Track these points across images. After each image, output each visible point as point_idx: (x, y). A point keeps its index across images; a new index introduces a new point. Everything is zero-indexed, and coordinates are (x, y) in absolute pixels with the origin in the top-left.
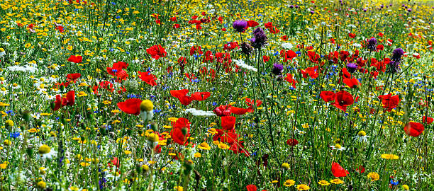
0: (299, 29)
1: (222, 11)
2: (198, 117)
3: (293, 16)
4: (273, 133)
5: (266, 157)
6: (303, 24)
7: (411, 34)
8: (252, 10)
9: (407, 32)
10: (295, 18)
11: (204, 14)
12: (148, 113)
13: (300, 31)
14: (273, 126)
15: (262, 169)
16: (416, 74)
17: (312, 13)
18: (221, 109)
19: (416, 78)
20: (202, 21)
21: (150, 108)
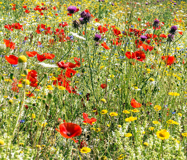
0: (104, 15)
1: (54, 3)
2: (46, 68)
3: (100, 6)
4: (93, 80)
5: (88, 95)
6: (106, 12)
7: (175, 19)
8: (74, 3)
9: (173, 18)
10: (102, 8)
11: (43, 4)
12: (23, 64)
13: (105, 16)
14: (93, 75)
15: (86, 103)
16: (180, 44)
17: (113, 5)
18: (62, 63)
19: (180, 47)
20: (42, 9)
21: (25, 61)
